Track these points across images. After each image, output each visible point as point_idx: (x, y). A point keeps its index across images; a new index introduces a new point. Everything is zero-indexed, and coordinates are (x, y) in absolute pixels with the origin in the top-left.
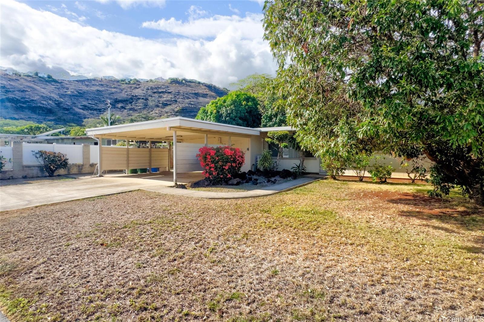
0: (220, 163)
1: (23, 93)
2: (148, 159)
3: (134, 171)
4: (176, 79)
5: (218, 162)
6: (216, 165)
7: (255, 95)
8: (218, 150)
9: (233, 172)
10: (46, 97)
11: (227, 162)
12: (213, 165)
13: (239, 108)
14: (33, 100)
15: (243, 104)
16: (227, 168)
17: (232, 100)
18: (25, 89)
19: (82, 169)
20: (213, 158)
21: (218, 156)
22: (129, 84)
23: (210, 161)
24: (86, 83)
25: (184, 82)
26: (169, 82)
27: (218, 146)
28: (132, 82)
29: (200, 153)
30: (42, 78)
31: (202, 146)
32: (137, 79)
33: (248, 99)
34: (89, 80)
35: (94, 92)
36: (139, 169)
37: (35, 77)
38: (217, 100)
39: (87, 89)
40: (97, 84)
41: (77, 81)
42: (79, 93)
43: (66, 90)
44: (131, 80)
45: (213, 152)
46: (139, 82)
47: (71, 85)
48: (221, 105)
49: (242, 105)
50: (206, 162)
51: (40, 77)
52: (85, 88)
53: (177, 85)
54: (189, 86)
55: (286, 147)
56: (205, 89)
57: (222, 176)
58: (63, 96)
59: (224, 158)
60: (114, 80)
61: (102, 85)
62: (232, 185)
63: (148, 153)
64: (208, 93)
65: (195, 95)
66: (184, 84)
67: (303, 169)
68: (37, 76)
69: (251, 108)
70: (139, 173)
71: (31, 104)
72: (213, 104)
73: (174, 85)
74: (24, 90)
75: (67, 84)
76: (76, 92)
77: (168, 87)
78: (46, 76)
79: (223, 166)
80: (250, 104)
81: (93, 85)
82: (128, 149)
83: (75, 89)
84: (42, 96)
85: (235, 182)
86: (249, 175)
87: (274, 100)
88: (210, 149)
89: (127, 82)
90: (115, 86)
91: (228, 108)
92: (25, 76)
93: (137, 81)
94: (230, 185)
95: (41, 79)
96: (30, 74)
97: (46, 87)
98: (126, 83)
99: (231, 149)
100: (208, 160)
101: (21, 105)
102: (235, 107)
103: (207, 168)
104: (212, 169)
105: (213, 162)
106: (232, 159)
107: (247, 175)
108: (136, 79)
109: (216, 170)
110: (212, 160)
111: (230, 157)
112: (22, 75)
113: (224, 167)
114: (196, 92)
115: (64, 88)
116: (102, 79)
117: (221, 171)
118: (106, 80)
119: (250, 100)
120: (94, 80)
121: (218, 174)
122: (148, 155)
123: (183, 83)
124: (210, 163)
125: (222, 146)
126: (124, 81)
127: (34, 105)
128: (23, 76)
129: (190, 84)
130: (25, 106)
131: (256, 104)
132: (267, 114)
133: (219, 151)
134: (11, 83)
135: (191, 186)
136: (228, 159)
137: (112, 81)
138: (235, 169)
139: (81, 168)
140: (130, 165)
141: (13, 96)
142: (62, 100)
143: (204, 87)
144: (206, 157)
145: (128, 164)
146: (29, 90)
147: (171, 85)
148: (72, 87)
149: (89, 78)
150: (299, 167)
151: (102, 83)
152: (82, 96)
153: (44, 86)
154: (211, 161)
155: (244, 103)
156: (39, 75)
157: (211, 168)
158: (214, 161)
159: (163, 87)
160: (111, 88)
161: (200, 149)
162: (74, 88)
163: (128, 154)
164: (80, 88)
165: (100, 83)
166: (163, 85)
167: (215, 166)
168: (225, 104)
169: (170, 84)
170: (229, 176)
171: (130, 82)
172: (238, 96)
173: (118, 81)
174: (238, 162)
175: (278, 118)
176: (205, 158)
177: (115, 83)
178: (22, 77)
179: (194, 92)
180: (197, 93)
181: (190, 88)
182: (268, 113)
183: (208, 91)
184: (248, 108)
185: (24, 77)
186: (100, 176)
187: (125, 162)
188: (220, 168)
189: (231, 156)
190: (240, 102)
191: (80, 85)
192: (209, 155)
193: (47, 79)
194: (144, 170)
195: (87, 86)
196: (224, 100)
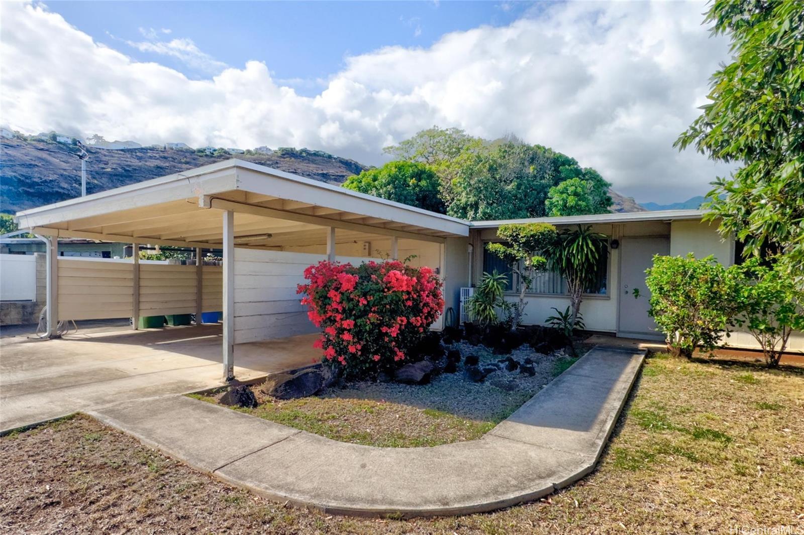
0: (373, 317)
1: (27, 170)
2: (194, 290)
3: (156, 322)
4: (292, 149)
5: (364, 313)
6: (359, 321)
7: (434, 168)
8: (366, 272)
9: (411, 342)
10: (69, 176)
11: (394, 313)
12: (348, 323)
13: (403, 190)
14: (46, 181)
15: (411, 184)
16: (394, 332)
17: (390, 176)
18: (33, 163)
19: (32, 313)
20: (350, 300)
21: (365, 295)
22: (212, 157)
23: (340, 309)
24: (138, 154)
25: (304, 154)
26: (279, 155)
27: (367, 260)
28: (216, 154)
29: (308, 282)
30: (64, 144)
31: (315, 259)
32: (226, 148)
33: (419, 175)
34: (142, 150)
35: (153, 169)
36: (169, 316)
37: (51, 142)
38: (360, 176)
39: (140, 164)
40: (157, 156)
41: (122, 150)
42: (126, 170)
43: (103, 166)
44: (215, 150)
45: (349, 281)
46: (229, 154)
47: (113, 157)
48: (369, 185)
49: (409, 186)
50: (325, 312)
51: (60, 143)
52: (136, 163)
53: (293, 159)
54: (313, 162)
55: (540, 267)
56: (340, 167)
57: (377, 358)
58: (97, 176)
59: (385, 301)
60: (187, 150)
61: (165, 158)
62: (410, 382)
63: (195, 276)
64: (344, 174)
65: (323, 177)
66: (304, 159)
67: (578, 323)
68: (55, 141)
69: (427, 191)
70: (171, 326)
71: (43, 187)
72: (352, 183)
73: (288, 159)
74: (31, 165)
75: (105, 156)
76: (120, 170)
77: (277, 163)
78: (70, 141)
79: (381, 324)
80: (423, 183)
81: (151, 157)
82: (138, 267)
83: (119, 164)
84: (62, 175)
85: (419, 376)
86: (447, 341)
87: (471, 174)
88: (340, 270)
89: (208, 153)
90: (188, 160)
91: (381, 191)
92: (34, 140)
93: (226, 152)
94: (400, 382)
95: (61, 146)
96: (43, 138)
97: (70, 160)
98: (206, 155)
99: (409, 271)
100: (334, 305)
101: (25, 189)
102: (395, 188)
103: (331, 332)
104: (346, 336)
105: (347, 313)
106: (410, 303)
107: (442, 342)
108: (222, 149)
109: (360, 340)
110: (346, 305)
111: (405, 297)
112: (29, 139)
113: (384, 329)
114: (325, 172)
115: (100, 161)
116: (165, 148)
117: (375, 341)
118: (172, 149)
119: (424, 176)
120: (152, 149)
121: (365, 350)
122: (195, 283)
123: (303, 157)
124: (339, 317)
125: (378, 261)
126: (202, 152)
127: (47, 190)
128: (31, 140)
129: (314, 158)
130: (31, 190)
131: (435, 185)
132: (458, 203)
133: (368, 278)
134: (8, 152)
135: (276, 390)
136: (397, 304)
137: (182, 151)
138: (418, 332)
139: (29, 310)
140: (142, 306)
141: (14, 174)
142: (96, 182)
143: (339, 164)
144: (326, 297)
145: (138, 303)
146: (40, 164)
147: (282, 159)
148: (115, 160)
149: (143, 146)
150: (565, 318)
151: (166, 155)
152: (131, 176)
153: (65, 158)
154: (344, 311)
155: (412, 182)
156: (58, 139)
157: (341, 331)
158: (351, 310)
159: (268, 162)
160: (180, 163)
161: (308, 271)
162: (117, 162)
163: (138, 280)
164: (129, 163)
165: (162, 154)
166: (269, 160)
167: (355, 325)
168: (376, 183)
169: (281, 157)
170: (400, 355)
171: (213, 154)
172: (400, 168)
173: (193, 152)
174: (426, 310)
175: (480, 210)
176: (324, 300)
177: (187, 154)
178: (29, 142)
179: (321, 172)
180: (326, 174)
181: (314, 166)
182: (459, 200)
183: (344, 170)
184: (420, 191)
185: (33, 142)
186: (53, 337)
187: (131, 299)
188: (370, 332)
189: (408, 293)
190: (405, 181)
191: (127, 158)
192: (337, 289)
193: (71, 146)
194: (183, 319)
195: (140, 158)
196: (374, 176)
